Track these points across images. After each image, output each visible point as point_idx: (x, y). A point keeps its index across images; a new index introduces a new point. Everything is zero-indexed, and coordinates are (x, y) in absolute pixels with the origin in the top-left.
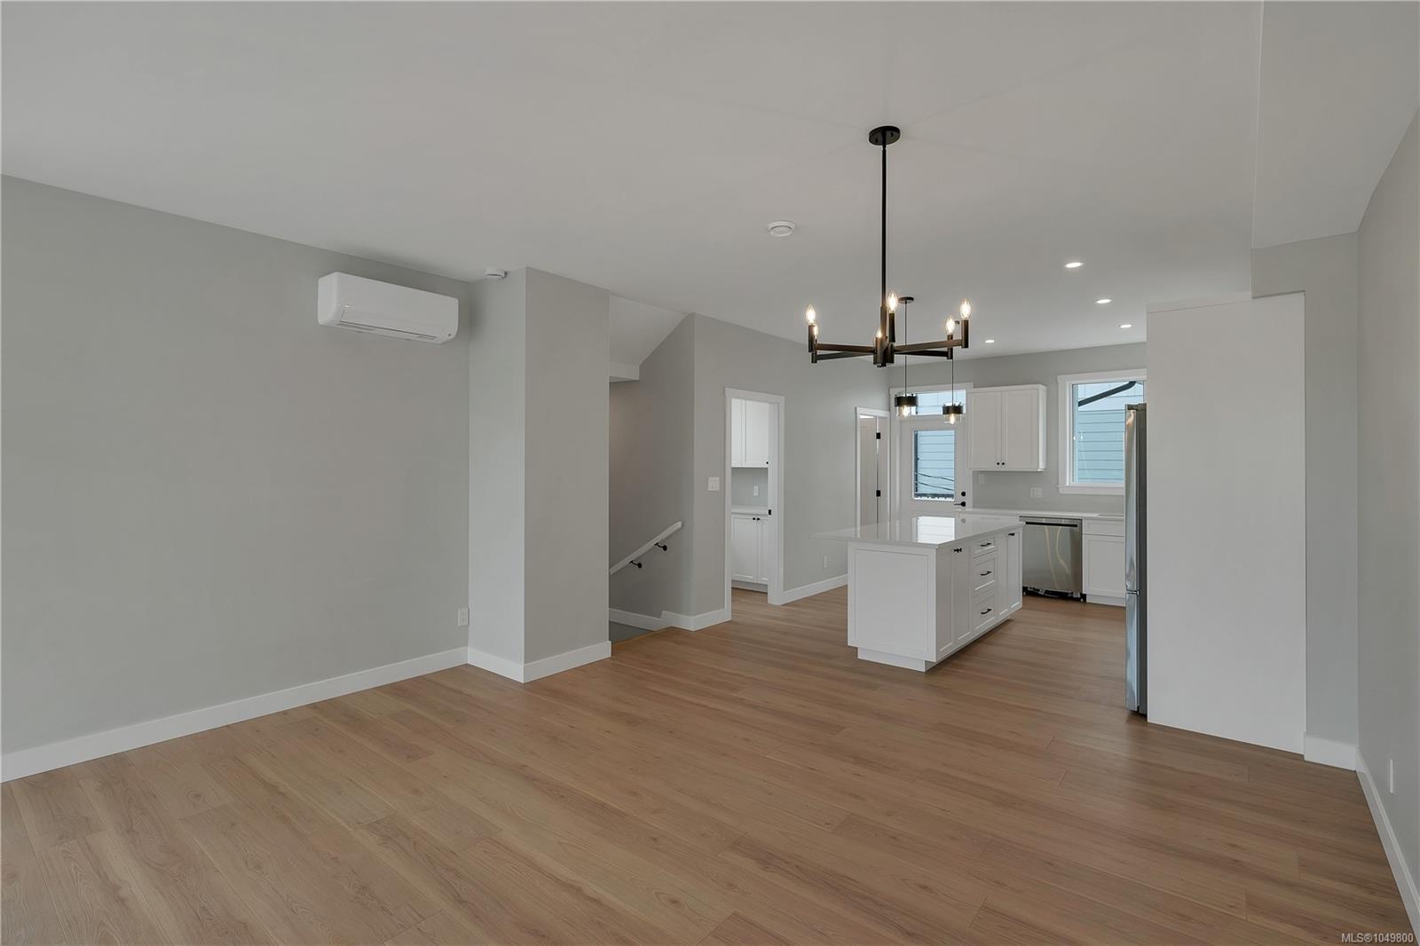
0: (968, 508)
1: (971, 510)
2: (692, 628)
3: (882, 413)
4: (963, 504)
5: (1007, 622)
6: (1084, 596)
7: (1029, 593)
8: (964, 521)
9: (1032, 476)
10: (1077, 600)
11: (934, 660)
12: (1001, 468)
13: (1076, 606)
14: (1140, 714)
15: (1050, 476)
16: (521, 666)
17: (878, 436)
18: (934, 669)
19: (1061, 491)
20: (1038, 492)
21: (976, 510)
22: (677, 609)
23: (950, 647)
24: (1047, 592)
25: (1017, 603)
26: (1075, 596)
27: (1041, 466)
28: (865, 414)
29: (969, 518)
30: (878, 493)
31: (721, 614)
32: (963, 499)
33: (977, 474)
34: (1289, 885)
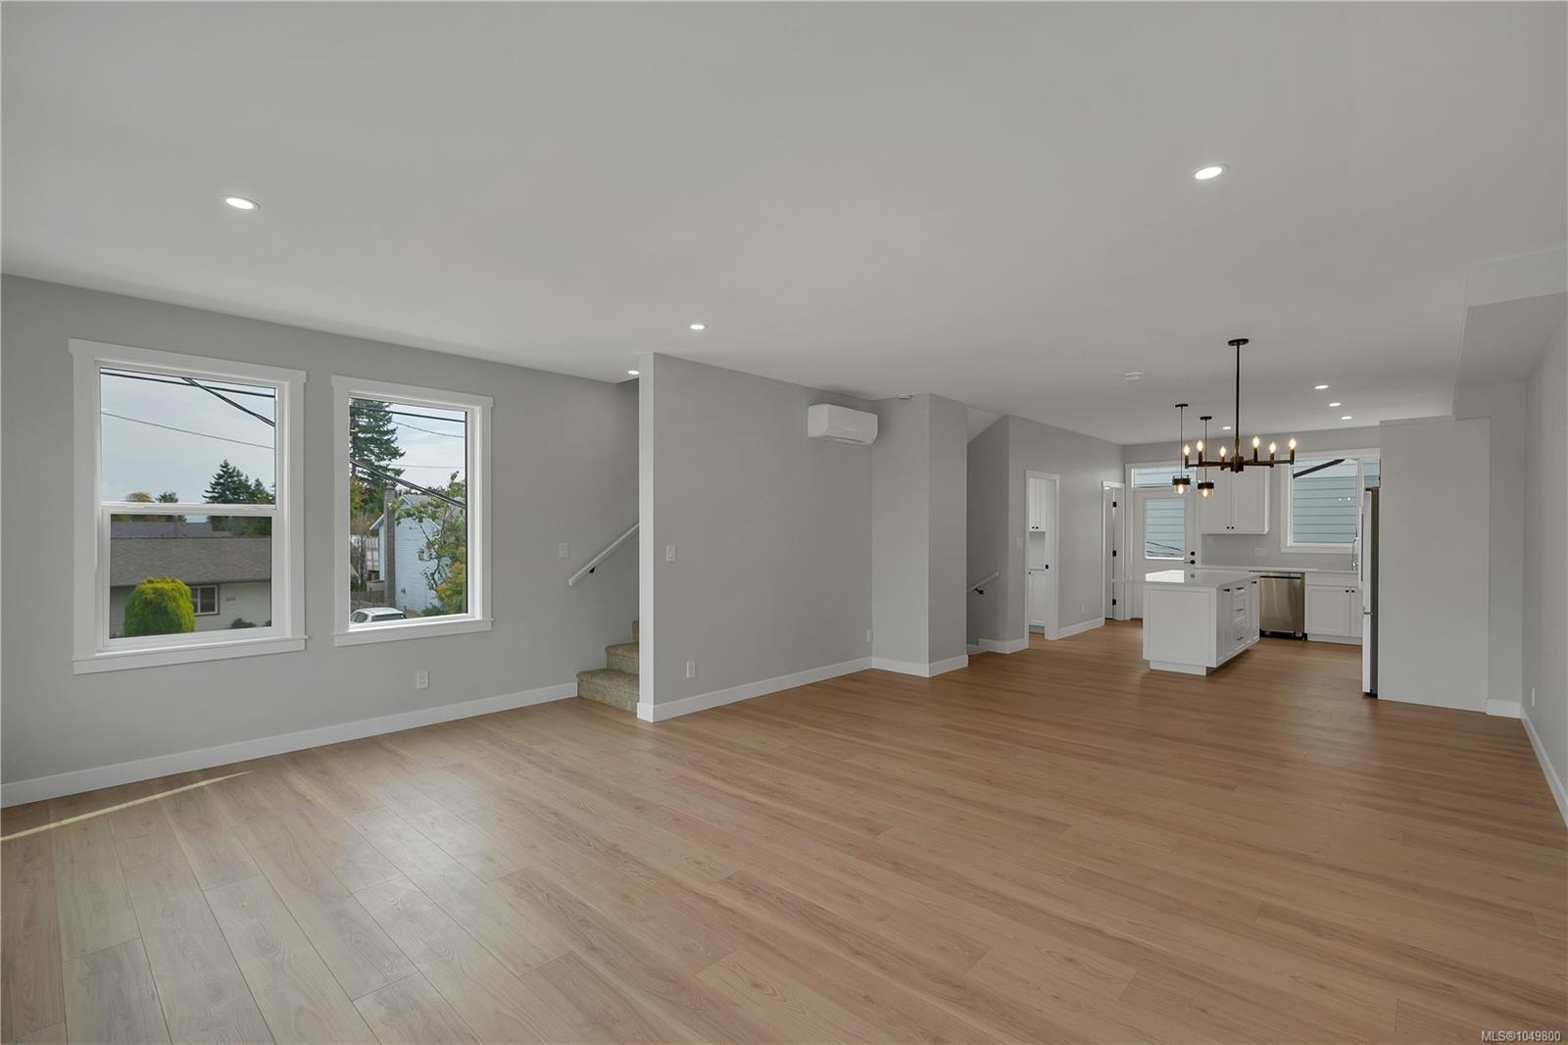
0: (1197, 565)
1: (1200, 566)
2: (1008, 652)
3: (1117, 485)
4: (1193, 562)
5: (1246, 652)
6: (1305, 636)
7: (1262, 634)
8: (1193, 576)
9: (1259, 537)
10: (1299, 639)
11: (1214, 665)
12: (1232, 532)
13: (1299, 643)
14: (1372, 695)
15: (1272, 538)
16: (927, 666)
17: (1115, 504)
18: (1212, 673)
19: (1282, 550)
20: (1261, 551)
21: (1205, 566)
22: (994, 636)
23: (1224, 659)
24: (1272, 633)
25: (1257, 637)
26: (1297, 635)
27: (1267, 530)
28: (1108, 485)
29: (1197, 573)
30: (1115, 553)
31: (1022, 644)
32: (1192, 558)
33: (1205, 537)
34: (1475, 752)
